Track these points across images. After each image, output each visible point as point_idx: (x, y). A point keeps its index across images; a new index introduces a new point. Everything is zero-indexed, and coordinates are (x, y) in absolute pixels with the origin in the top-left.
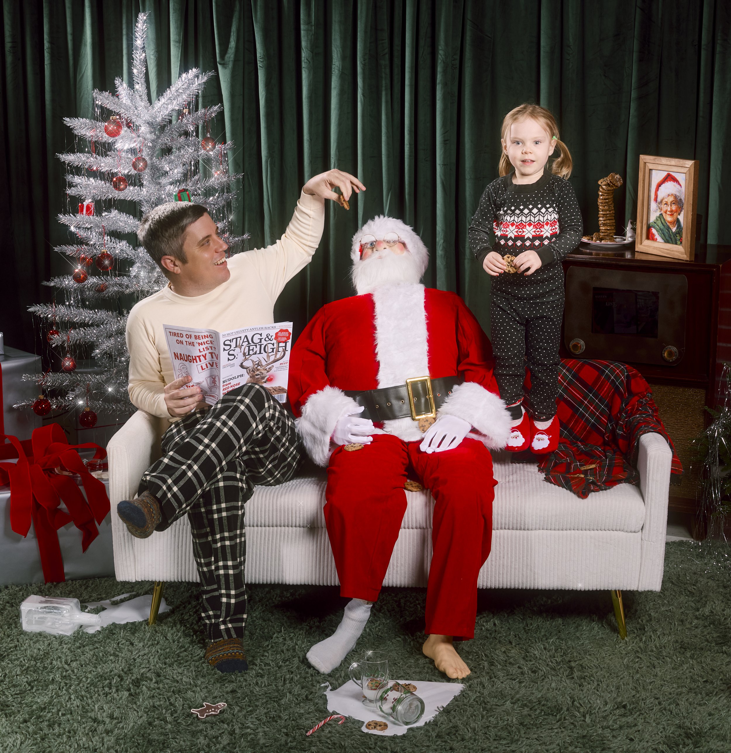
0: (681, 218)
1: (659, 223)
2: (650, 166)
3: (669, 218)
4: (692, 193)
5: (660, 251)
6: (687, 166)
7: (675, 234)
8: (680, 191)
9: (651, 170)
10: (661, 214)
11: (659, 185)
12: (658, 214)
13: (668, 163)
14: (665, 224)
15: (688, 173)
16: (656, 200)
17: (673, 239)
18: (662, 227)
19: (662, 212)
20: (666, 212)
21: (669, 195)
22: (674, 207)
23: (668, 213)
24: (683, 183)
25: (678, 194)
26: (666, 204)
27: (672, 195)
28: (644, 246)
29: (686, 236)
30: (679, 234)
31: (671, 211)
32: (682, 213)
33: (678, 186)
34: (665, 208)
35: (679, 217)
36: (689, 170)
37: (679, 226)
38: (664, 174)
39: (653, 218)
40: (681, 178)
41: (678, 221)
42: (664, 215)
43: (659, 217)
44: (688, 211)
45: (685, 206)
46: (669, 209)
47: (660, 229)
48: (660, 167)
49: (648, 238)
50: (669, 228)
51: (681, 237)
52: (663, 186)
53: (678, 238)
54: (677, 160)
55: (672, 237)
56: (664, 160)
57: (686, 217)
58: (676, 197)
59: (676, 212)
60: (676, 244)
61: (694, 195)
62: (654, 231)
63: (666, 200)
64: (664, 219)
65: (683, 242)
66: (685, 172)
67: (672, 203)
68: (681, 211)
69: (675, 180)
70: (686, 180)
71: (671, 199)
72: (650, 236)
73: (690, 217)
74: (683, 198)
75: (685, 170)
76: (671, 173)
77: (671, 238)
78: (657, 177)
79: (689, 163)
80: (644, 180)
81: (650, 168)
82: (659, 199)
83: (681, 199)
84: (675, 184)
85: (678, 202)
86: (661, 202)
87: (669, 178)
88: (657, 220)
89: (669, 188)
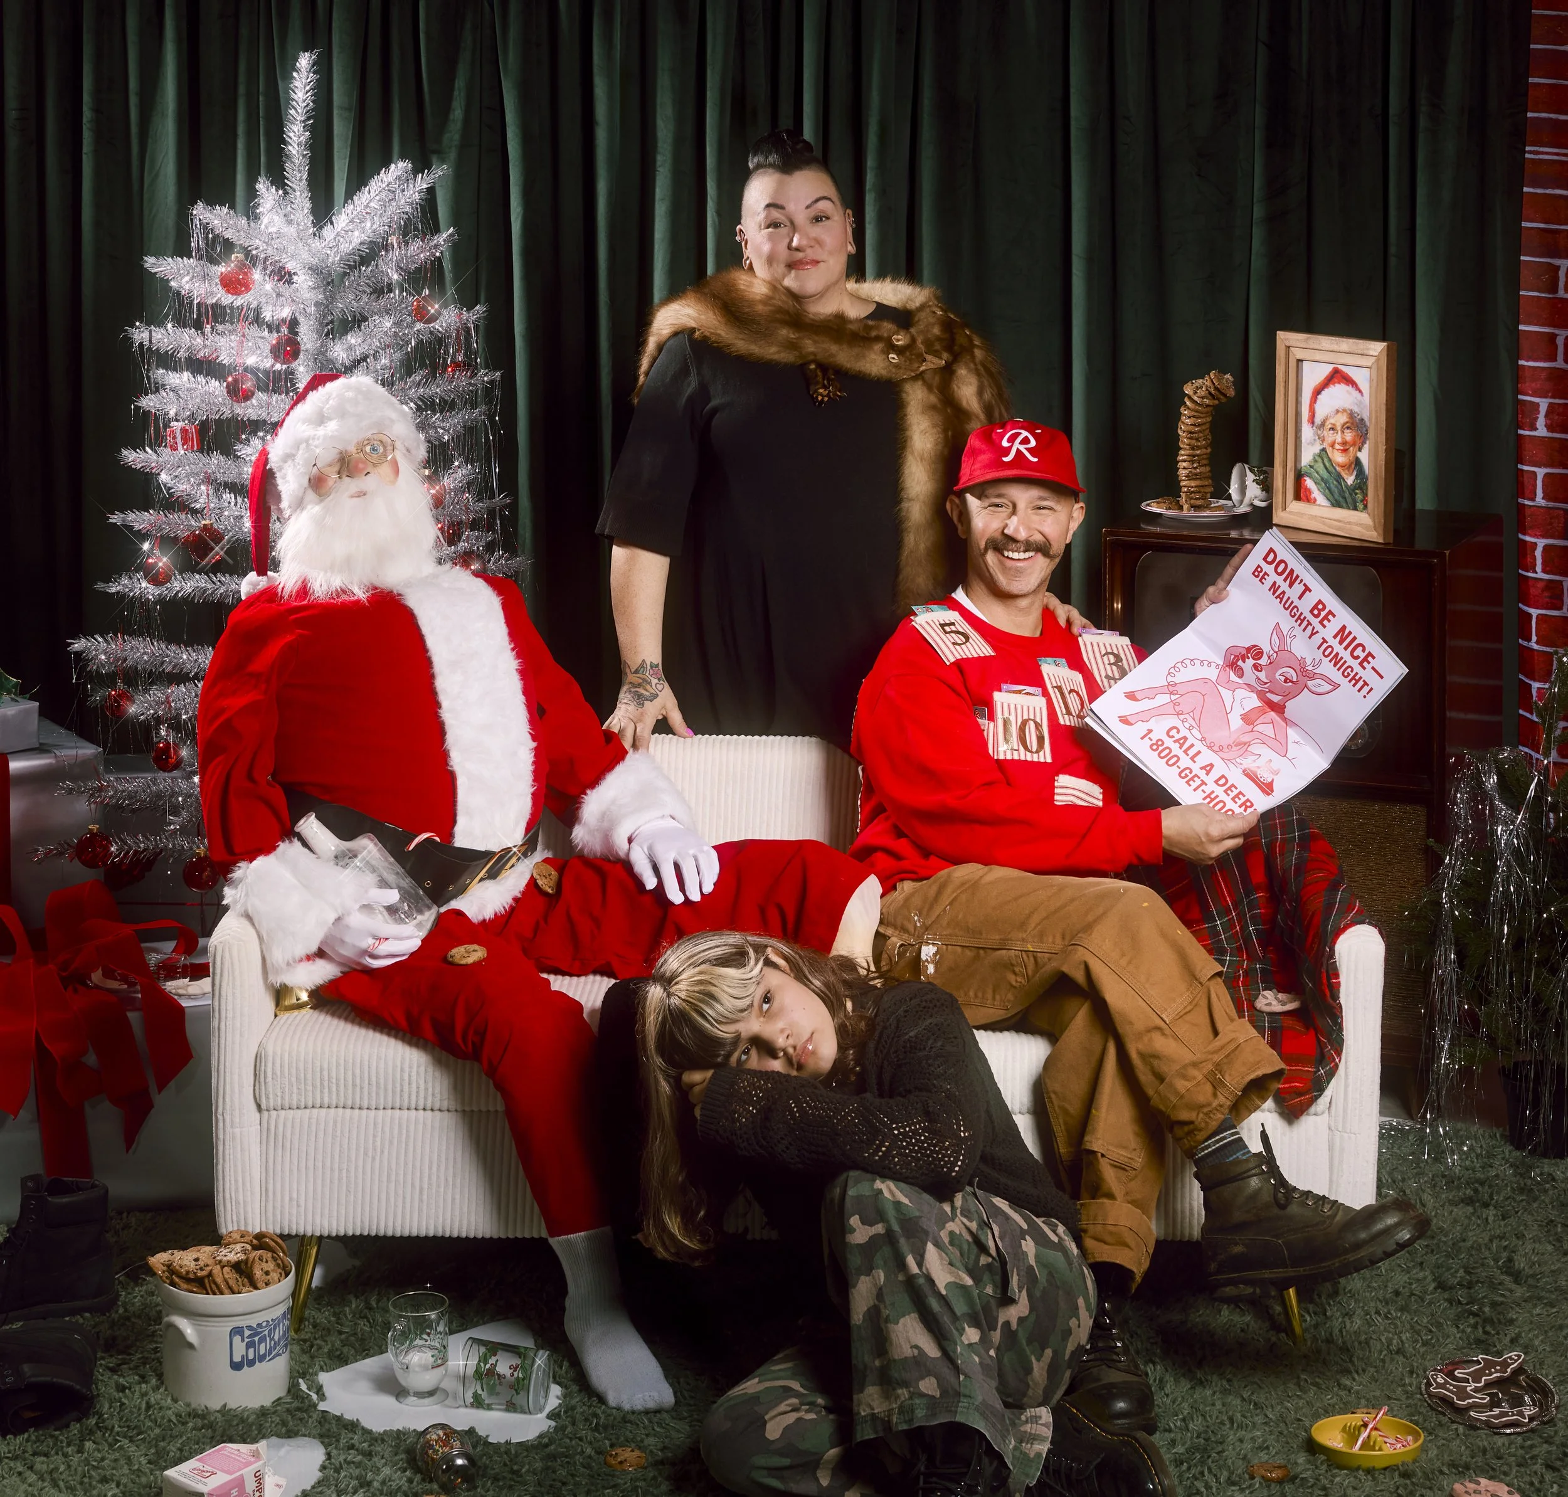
0: (1364, 456)
1: (1320, 467)
2: (1299, 354)
3: (1339, 458)
4: (1384, 408)
5: (1324, 523)
6: (1372, 353)
7: (1353, 489)
8: (1359, 404)
9: (1299, 361)
10: (1324, 450)
11: (1317, 392)
12: (1317, 449)
13: (1335, 347)
14: (1331, 469)
15: (1374, 367)
16: (1312, 420)
17: (1349, 500)
18: (1326, 475)
19: (1325, 445)
20: (1332, 445)
21: (1338, 411)
22: (1349, 436)
23: (1337, 447)
24: (1364, 385)
25: (1356, 409)
26: (1332, 429)
27: (1344, 410)
28: (1290, 513)
29: (1375, 493)
30: (1360, 488)
31: (1344, 443)
32: (1366, 446)
33: (1356, 394)
34: (1330, 436)
35: (1359, 455)
36: (1378, 360)
37: (1361, 473)
38: (1327, 369)
39: (1307, 457)
40: (1361, 377)
41: (1357, 462)
42: (1329, 450)
43: (1320, 456)
44: (1376, 443)
45: (1371, 434)
46: (1339, 439)
47: (1322, 479)
48: (1318, 356)
49: (1298, 497)
50: (1339, 478)
51: (1365, 495)
52: (1325, 392)
53: (1359, 496)
54: (1351, 341)
55: (1347, 495)
56: (1326, 342)
57: (1373, 455)
58: (1351, 415)
59: (1354, 444)
60: (1355, 509)
61: (1388, 410)
62: (1309, 483)
63: (1332, 421)
64: (1330, 460)
65: (1370, 506)
66: (1369, 364)
67: (1344, 427)
68: (1364, 443)
69: (1349, 381)
70: (1371, 380)
71: (1342, 419)
72: (1301, 493)
73: (1382, 455)
74: (1366, 419)
75: (1369, 362)
76: (1340, 367)
77: (1344, 498)
78: (1313, 375)
79: (1377, 348)
80: (1286, 382)
81: (1299, 357)
82: (1318, 420)
83: (1362, 420)
84: (1350, 388)
85: (1356, 424)
86: (1323, 425)
87: (1337, 376)
88: (1316, 461)
89: (1337, 398)
